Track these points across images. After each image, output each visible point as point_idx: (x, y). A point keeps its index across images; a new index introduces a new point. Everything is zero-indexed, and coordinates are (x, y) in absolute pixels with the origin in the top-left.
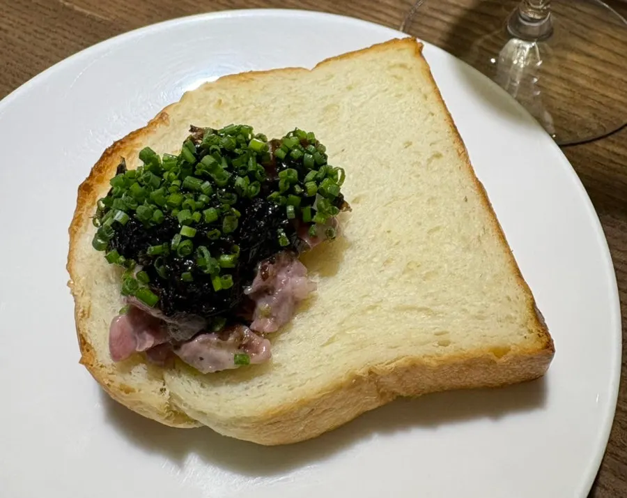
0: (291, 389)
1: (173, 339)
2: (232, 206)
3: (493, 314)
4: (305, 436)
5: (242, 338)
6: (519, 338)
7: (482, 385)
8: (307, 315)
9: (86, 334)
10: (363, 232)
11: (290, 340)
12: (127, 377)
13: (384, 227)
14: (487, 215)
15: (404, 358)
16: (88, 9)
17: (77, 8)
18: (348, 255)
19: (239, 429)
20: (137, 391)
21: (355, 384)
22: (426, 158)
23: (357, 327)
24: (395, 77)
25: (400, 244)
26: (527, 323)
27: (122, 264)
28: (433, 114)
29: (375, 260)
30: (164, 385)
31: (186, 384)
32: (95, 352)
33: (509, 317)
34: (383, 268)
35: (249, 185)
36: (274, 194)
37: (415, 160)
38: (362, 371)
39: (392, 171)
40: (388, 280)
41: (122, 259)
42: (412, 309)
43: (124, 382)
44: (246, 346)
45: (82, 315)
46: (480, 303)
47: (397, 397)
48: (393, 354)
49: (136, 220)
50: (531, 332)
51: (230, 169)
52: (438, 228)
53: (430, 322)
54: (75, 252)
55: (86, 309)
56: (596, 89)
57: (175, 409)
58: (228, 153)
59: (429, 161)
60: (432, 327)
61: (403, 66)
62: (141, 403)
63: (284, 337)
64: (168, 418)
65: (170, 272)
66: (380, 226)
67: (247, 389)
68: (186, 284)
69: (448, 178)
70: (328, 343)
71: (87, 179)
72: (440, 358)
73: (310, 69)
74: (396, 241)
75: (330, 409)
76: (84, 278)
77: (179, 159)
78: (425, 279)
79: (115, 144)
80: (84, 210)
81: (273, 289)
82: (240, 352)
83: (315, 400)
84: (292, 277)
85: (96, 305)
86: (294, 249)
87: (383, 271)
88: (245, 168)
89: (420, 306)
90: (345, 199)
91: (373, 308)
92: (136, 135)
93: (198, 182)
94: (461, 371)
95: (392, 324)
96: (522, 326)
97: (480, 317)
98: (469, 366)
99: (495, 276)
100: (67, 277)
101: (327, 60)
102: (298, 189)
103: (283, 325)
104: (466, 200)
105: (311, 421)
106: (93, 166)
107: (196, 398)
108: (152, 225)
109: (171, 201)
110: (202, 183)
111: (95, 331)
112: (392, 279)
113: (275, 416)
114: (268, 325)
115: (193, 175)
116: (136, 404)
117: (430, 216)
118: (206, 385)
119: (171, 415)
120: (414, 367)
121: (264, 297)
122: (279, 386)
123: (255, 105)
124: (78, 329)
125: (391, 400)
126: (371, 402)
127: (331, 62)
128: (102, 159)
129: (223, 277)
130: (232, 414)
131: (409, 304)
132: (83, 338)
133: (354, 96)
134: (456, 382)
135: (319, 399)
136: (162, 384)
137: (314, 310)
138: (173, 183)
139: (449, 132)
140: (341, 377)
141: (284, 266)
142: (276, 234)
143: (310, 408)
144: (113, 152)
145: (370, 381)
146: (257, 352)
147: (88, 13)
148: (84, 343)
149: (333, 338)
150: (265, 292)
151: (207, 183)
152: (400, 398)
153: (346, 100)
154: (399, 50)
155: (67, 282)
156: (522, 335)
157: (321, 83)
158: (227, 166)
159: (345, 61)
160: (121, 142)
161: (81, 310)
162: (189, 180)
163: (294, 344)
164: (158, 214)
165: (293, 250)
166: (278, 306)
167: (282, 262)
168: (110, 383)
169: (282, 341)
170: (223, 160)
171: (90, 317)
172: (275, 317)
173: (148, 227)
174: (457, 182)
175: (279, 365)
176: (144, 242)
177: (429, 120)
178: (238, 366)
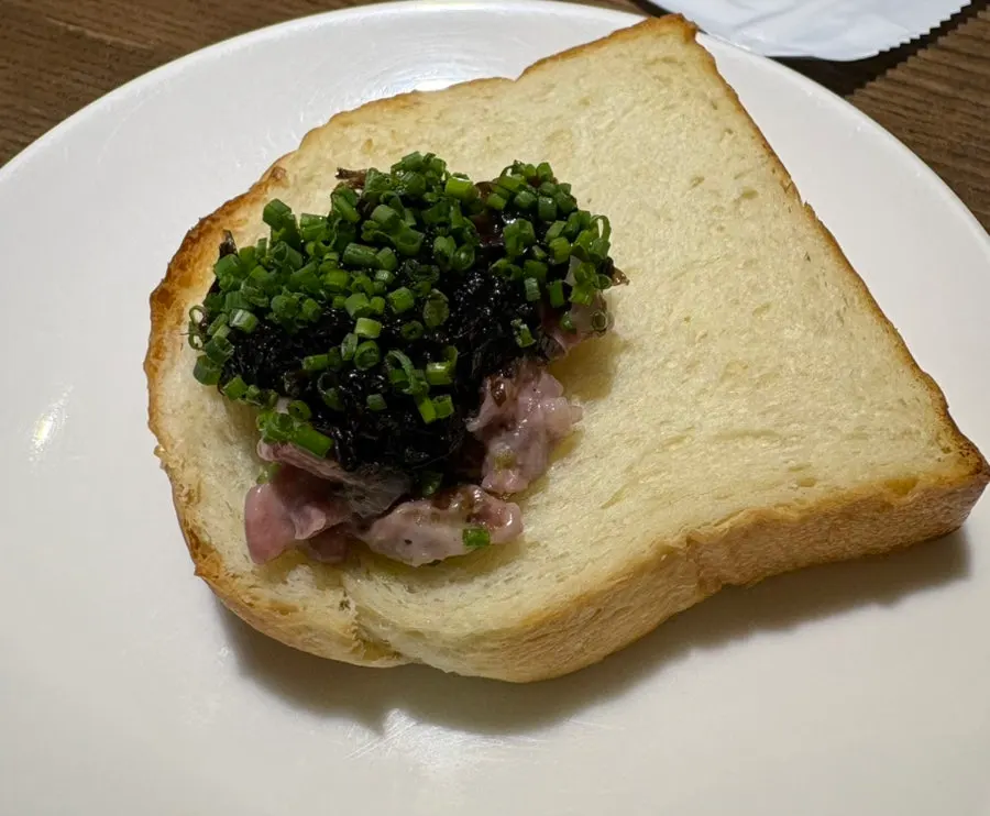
0: (561, 580)
1: (356, 515)
2: (433, 286)
3: (881, 429)
4: (583, 660)
5: (471, 503)
6: (931, 461)
7: (861, 552)
8: (572, 462)
9: (199, 529)
10: (643, 323)
11: (548, 504)
12: (281, 588)
13: (678, 313)
14: (848, 276)
15: (742, 514)
16: (108, 34)
17: (90, 33)
18: (623, 361)
19: (479, 654)
20: (301, 609)
21: (666, 562)
22: (731, 199)
23: (657, 473)
24: (659, 78)
25: (709, 337)
26: (938, 439)
27: (254, 398)
28: (730, 132)
29: (671, 365)
30: (345, 595)
31: (383, 590)
32: (220, 556)
33: (907, 432)
34: (686, 376)
35: (456, 250)
36: (501, 262)
37: (714, 205)
38: (677, 538)
39: (677, 224)
40: (698, 395)
41: (253, 390)
42: (743, 435)
43: (275, 597)
44: (479, 517)
45: (187, 500)
46: (856, 414)
47: (724, 586)
48: (724, 508)
49: (269, 323)
50: (947, 450)
51: (419, 226)
52: (767, 307)
53: (777, 451)
54: (160, 401)
55: (194, 488)
56: (963, 96)
57: (365, 635)
58: (413, 201)
59: (737, 202)
60: (782, 458)
61: (668, 60)
62: (308, 629)
63: (538, 499)
64: (355, 650)
65: (347, 396)
66: (670, 312)
67: (487, 586)
68: (376, 414)
69: (774, 227)
70: (611, 503)
71: (164, 281)
72: (804, 507)
73: (514, 78)
74: (700, 333)
75: (625, 610)
76: (181, 441)
77: (329, 219)
78: (758, 386)
79: (202, 222)
80: (164, 333)
81: (514, 421)
82: (472, 526)
83: (602, 593)
84: (542, 397)
85: (210, 480)
86: (541, 353)
87: (687, 380)
88: (445, 224)
89: (757, 428)
90: (615, 265)
91: (678, 440)
92: (234, 207)
93: (371, 252)
94: (834, 527)
95: (715, 461)
96: (930, 443)
97: (860, 435)
98: (850, 517)
99: (875, 370)
100: (153, 441)
101: (541, 62)
102: (538, 253)
103: (535, 480)
104: (809, 258)
105: (596, 632)
106: (170, 260)
107: (403, 609)
108: (300, 327)
109: (331, 283)
110: (377, 252)
111: (215, 522)
112: (703, 391)
113: (541, 624)
114: (511, 480)
115: (359, 241)
116: (300, 633)
117: (754, 288)
118: (416, 587)
119: (359, 646)
120: (762, 525)
121: (499, 435)
122: (540, 578)
123: (429, 143)
124: (183, 523)
125: (714, 591)
126: (686, 595)
127: (548, 65)
128: (184, 248)
129: (435, 400)
130: (468, 628)
131: (739, 426)
132: (195, 537)
133: (594, 115)
134: (825, 550)
135: (612, 589)
136: (341, 594)
137: (583, 451)
138: (327, 257)
139: (762, 156)
140: (644, 552)
141: (527, 381)
142: (509, 329)
143: (594, 607)
144: (200, 234)
145: (688, 556)
146: (501, 524)
147: (109, 39)
148: (198, 546)
149: (620, 492)
150: (501, 425)
151: (387, 250)
152: (728, 587)
153: (582, 120)
154: (660, 35)
155: (153, 450)
156: (932, 457)
157: (535, 99)
158: (414, 223)
159: (569, 61)
160: (212, 218)
161: (185, 491)
162: (353, 250)
163: (555, 510)
164: (310, 307)
165: (539, 355)
166: (525, 448)
167: (524, 376)
168: (253, 602)
169: (535, 507)
170: (407, 212)
171: (203, 501)
172: (521, 467)
173: (295, 331)
174: (790, 230)
175: (535, 544)
176: (289, 358)
177: (725, 141)
178: (472, 548)
